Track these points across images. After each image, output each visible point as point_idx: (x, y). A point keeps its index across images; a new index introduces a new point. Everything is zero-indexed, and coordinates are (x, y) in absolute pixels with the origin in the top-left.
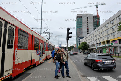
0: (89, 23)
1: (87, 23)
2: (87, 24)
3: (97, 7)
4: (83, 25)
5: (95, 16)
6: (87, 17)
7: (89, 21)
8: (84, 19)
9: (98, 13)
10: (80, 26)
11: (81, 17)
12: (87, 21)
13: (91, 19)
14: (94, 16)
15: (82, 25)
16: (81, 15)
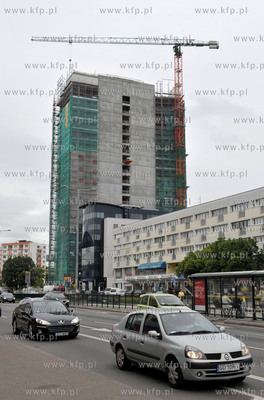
0: (132, 132)
1: (125, 128)
2: (125, 138)
3: (178, 54)
4: (101, 137)
5: (165, 100)
6: (126, 99)
7: (133, 122)
8: (110, 107)
9: (178, 86)
10: (88, 145)
11: (92, 91)
12: (126, 118)
13: (145, 112)
14: (158, 100)
15: (95, 135)
16: (95, 82)
